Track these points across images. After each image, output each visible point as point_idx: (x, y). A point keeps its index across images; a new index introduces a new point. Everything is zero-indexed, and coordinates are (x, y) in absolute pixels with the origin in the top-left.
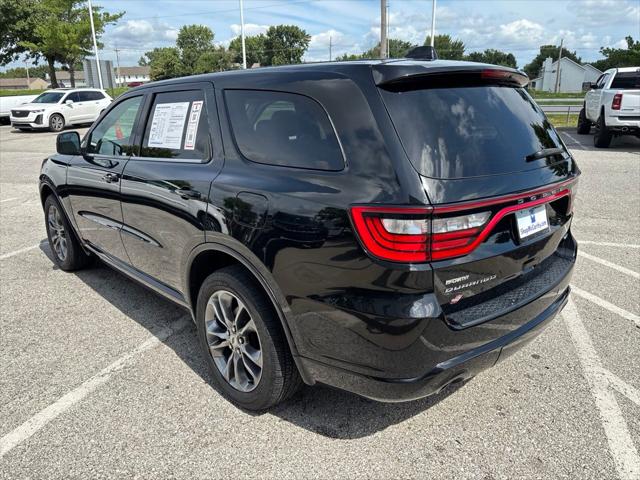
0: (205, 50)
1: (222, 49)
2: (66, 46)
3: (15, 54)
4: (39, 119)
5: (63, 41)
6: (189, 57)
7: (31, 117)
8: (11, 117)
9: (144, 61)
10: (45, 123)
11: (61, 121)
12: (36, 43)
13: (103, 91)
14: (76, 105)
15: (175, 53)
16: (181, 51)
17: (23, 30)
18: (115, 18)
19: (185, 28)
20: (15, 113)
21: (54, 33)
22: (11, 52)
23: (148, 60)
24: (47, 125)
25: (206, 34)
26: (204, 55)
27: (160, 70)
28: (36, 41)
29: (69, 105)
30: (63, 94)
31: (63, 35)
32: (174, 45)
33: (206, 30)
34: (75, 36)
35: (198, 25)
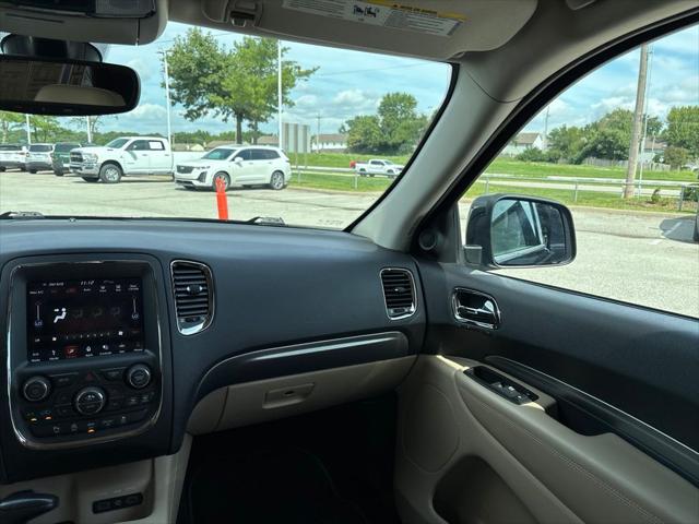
0: (406, 118)
1: (424, 118)
2: (253, 102)
3: (205, 110)
4: (202, 177)
5: (249, 95)
6: (388, 126)
7: (195, 174)
8: (177, 174)
9: (343, 127)
10: (208, 182)
11: (226, 181)
12: (223, 97)
13: (279, 150)
14: (246, 164)
15: (374, 120)
16: (381, 119)
17: (213, 84)
18: (307, 73)
19: (388, 95)
20: (180, 169)
21: (241, 86)
22: (202, 107)
23: (347, 128)
24: (211, 185)
25: (409, 101)
26: (404, 124)
27: (358, 137)
28: (224, 95)
29: (238, 163)
30: (233, 151)
31: (250, 88)
32: (374, 113)
33: (410, 98)
34: (262, 91)
35: (402, 93)
